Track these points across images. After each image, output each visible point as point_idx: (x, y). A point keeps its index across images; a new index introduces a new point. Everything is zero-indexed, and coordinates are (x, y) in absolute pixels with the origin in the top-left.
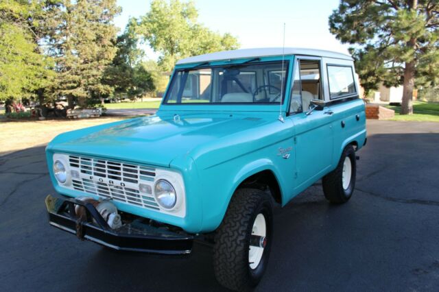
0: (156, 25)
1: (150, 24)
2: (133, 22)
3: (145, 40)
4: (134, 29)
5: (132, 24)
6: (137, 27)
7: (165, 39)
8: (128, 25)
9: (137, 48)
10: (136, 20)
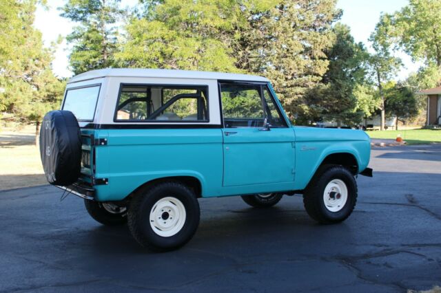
0: (413, 24)
1: (405, 23)
2: (386, 20)
3: (401, 44)
4: (387, 30)
5: (383, 24)
6: (390, 27)
7: (427, 43)
8: (379, 25)
9: (391, 55)
10: (389, 17)
